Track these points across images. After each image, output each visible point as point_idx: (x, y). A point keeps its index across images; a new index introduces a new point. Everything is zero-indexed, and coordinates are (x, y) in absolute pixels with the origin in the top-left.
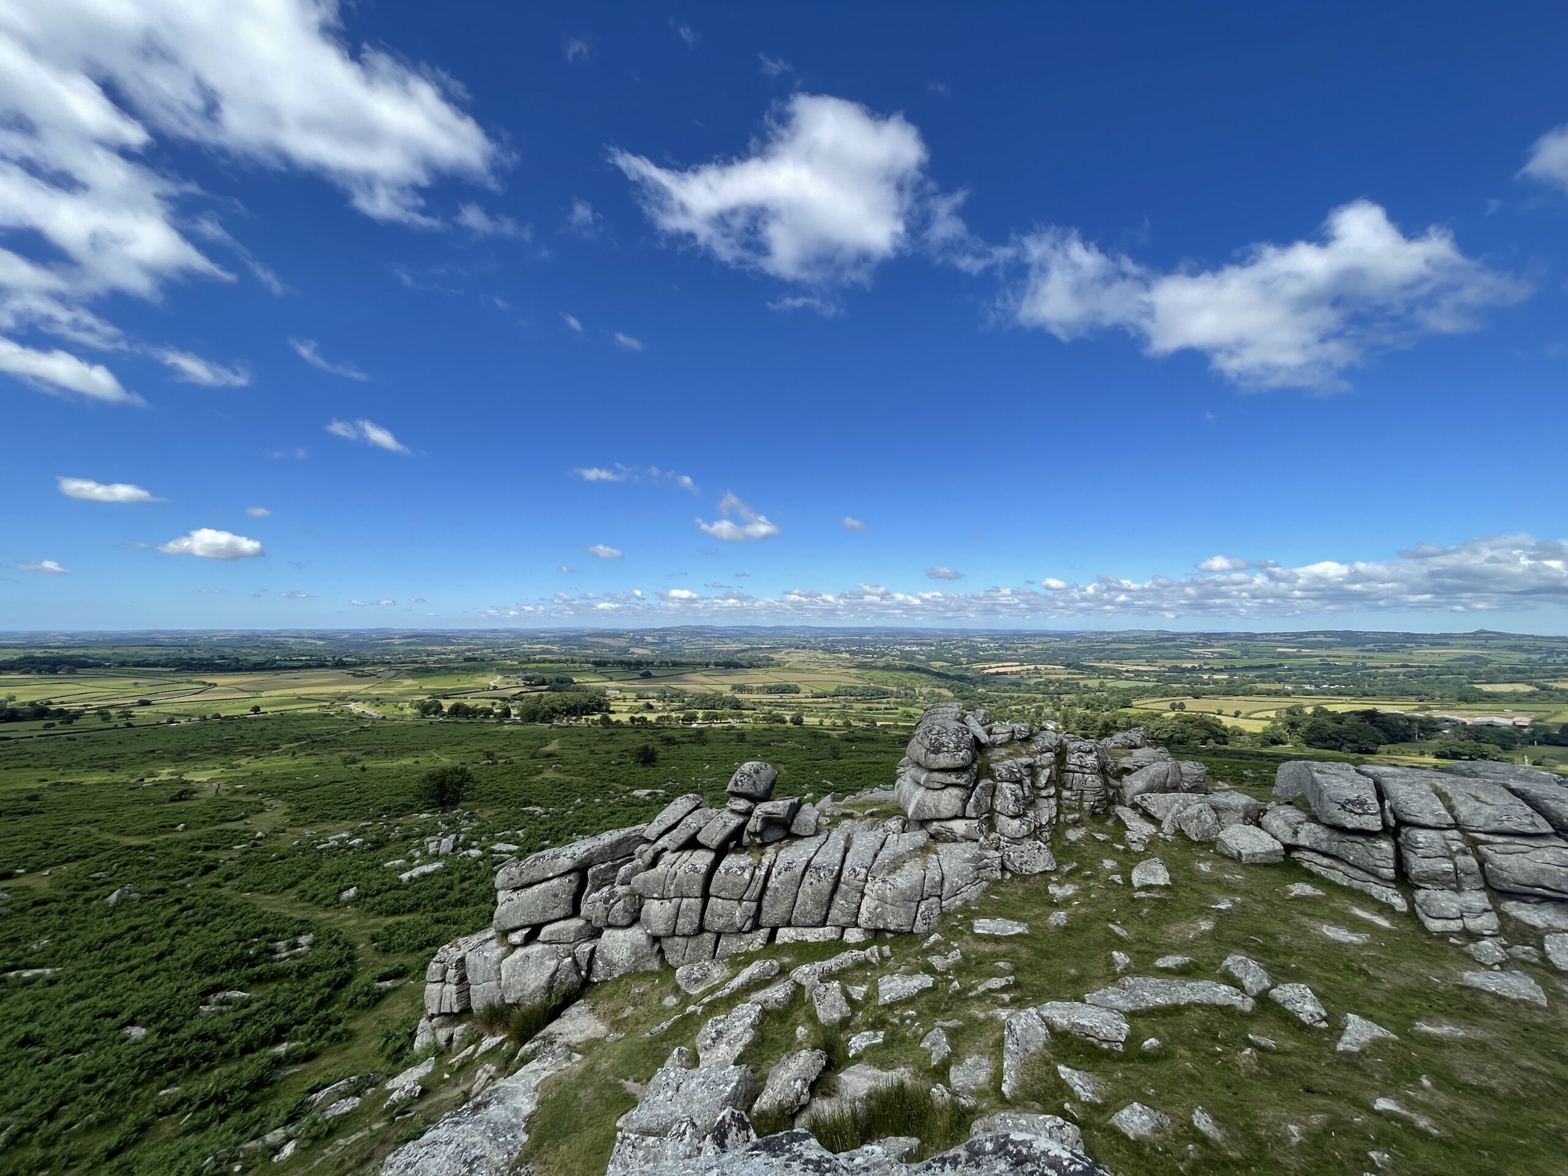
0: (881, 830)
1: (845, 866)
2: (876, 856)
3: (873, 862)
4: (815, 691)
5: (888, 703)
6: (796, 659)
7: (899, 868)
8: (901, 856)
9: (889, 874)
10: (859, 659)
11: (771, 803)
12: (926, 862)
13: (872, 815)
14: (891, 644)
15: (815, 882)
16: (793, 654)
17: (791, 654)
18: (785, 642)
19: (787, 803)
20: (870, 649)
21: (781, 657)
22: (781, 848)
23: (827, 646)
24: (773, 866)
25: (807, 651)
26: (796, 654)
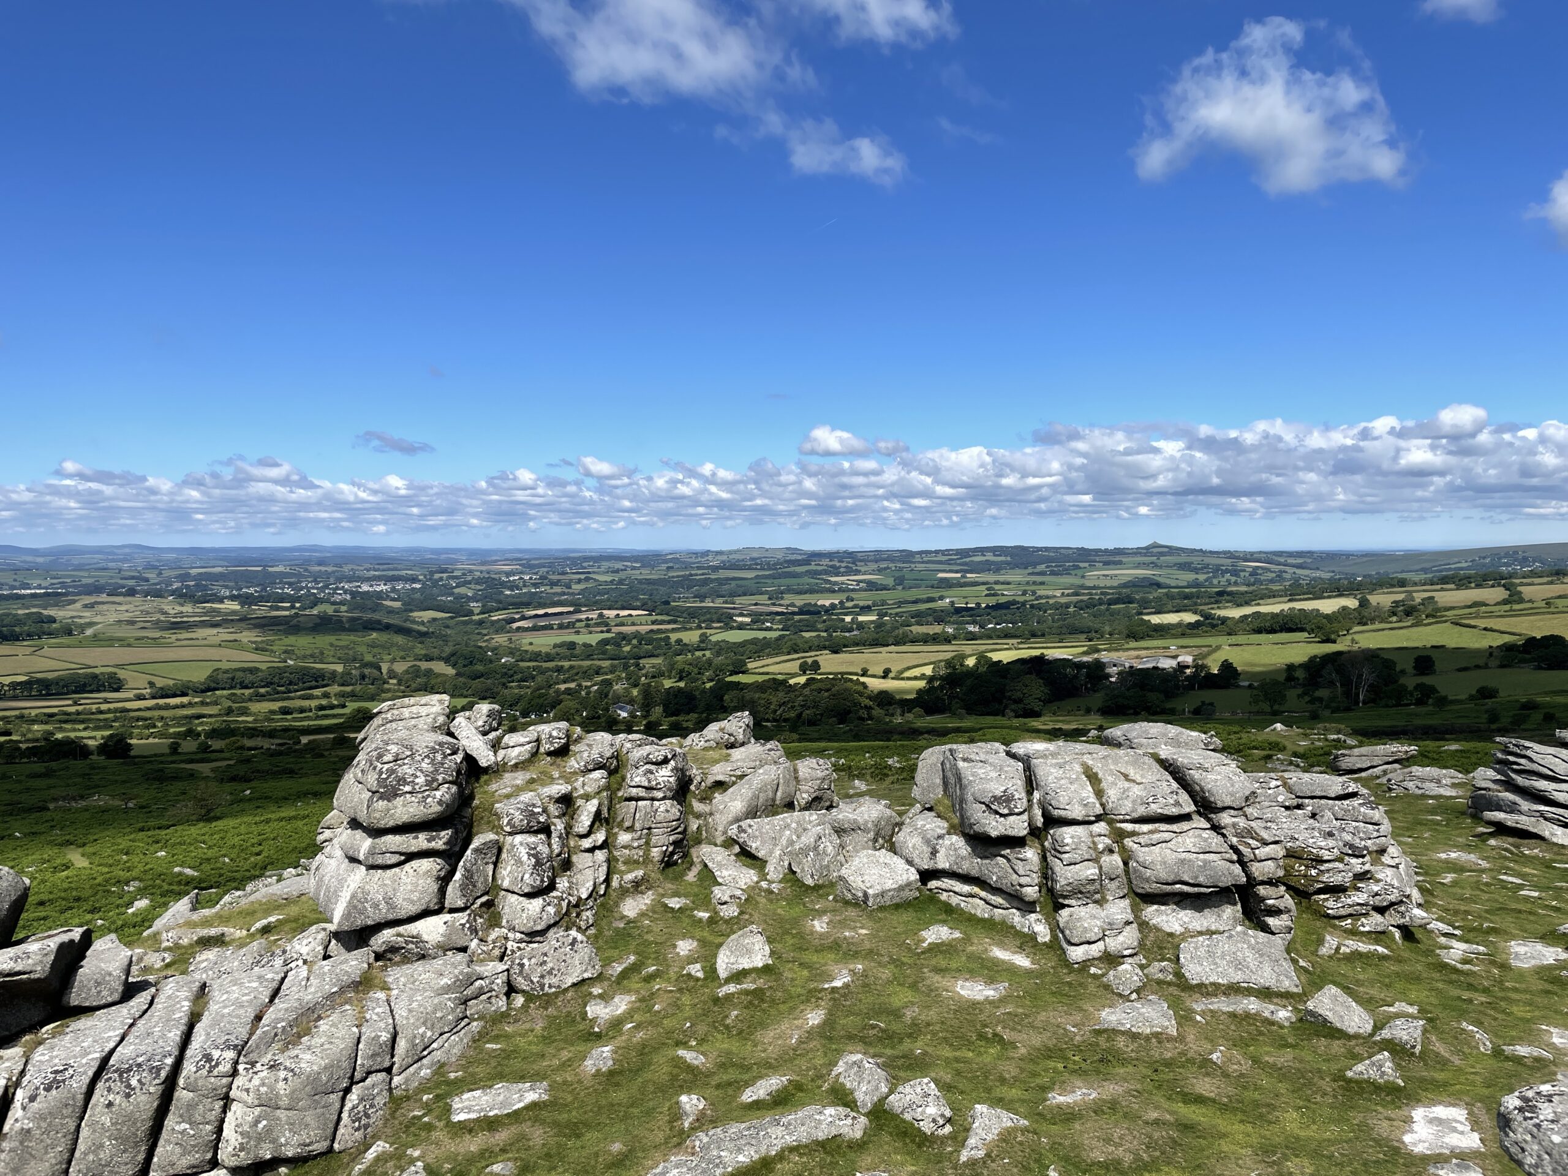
0: (278, 962)
1: (189, 1053)
2: (259, 1018)
3: (251, 1034)
4: (160, 683)
5: (326, 695)
6: (112, 618)
7: (307, 1032)
8: (311, 1010)
9: (285, 1049)
10: (261, 610)
12: (363, 1010)
13: (266, 930)
14: (332, 580)
15: (118, 1100)
16: (105, 607)
17: (101, 606)
18: (85, 581)
19: (53, 944)
20: (286, 590)
21: (75, 614)
22: (40, 1043)
23: (187, 587)
24: (17, 1084)
25: (138, 599)
26: (112, 607)
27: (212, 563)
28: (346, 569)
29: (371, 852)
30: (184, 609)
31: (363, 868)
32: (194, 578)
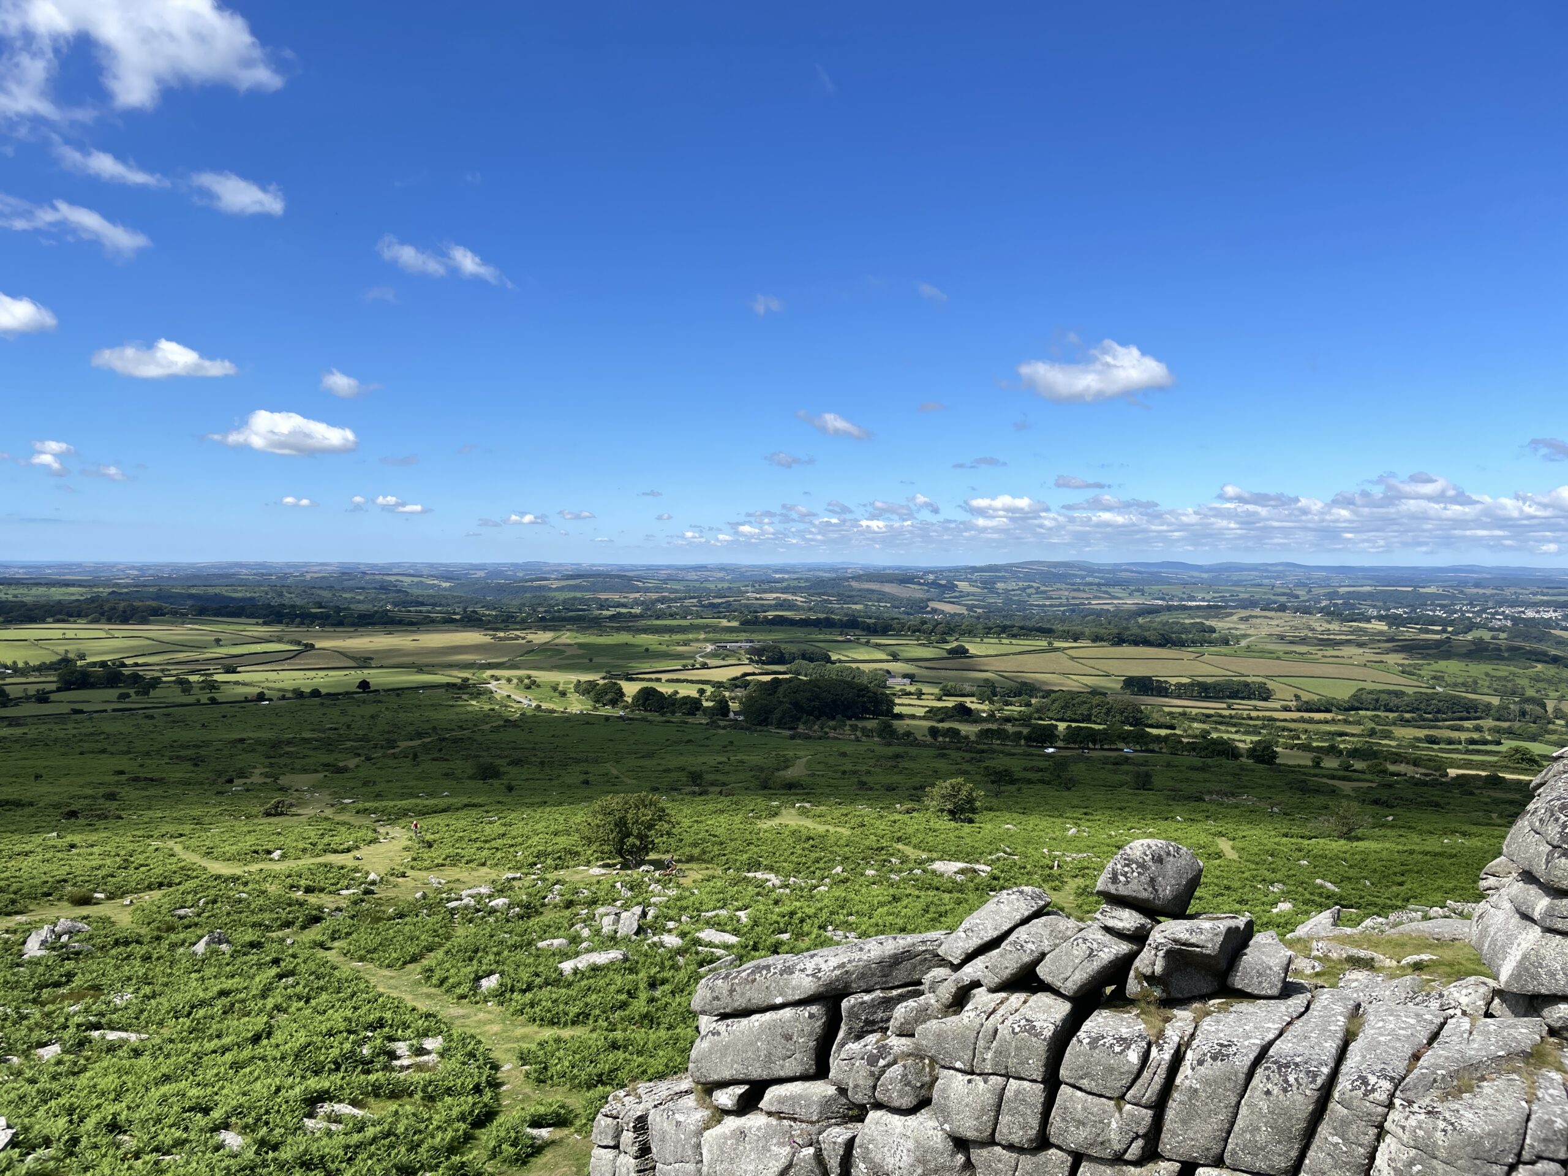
0: (1435, 1005)
1: (1344, 1069)
2: (1416, 1057)
3: (1409, 1071)
4: (1305, 696)
5: (1478, 729)
6: (1264, 631)
7: (1469, 1089)
8: (1474, 1067)
9: (1444, 1099)
10: (1409, 632)
11: (1187, 924)
12: (1533, 1086)
13: (1418, 967)
14: (1490, 604)
15: (1276, 1091)
16: (1258, 621)
17: (1254, 620)
18: (1242, 596)
19: (1223, 926)
20: (1437, 613)
21: (1232, 626)
22: (1208, 1014)
23: (1335, 605)
24: (1188, 1045)
25: (1287, 615)
26: (1265, 621)
27: (1361, 582)
28: (1508, 592)
29: (1549, 913)
30: (1331, 627)
31: (1538, 929)
32: (1342, 597)
